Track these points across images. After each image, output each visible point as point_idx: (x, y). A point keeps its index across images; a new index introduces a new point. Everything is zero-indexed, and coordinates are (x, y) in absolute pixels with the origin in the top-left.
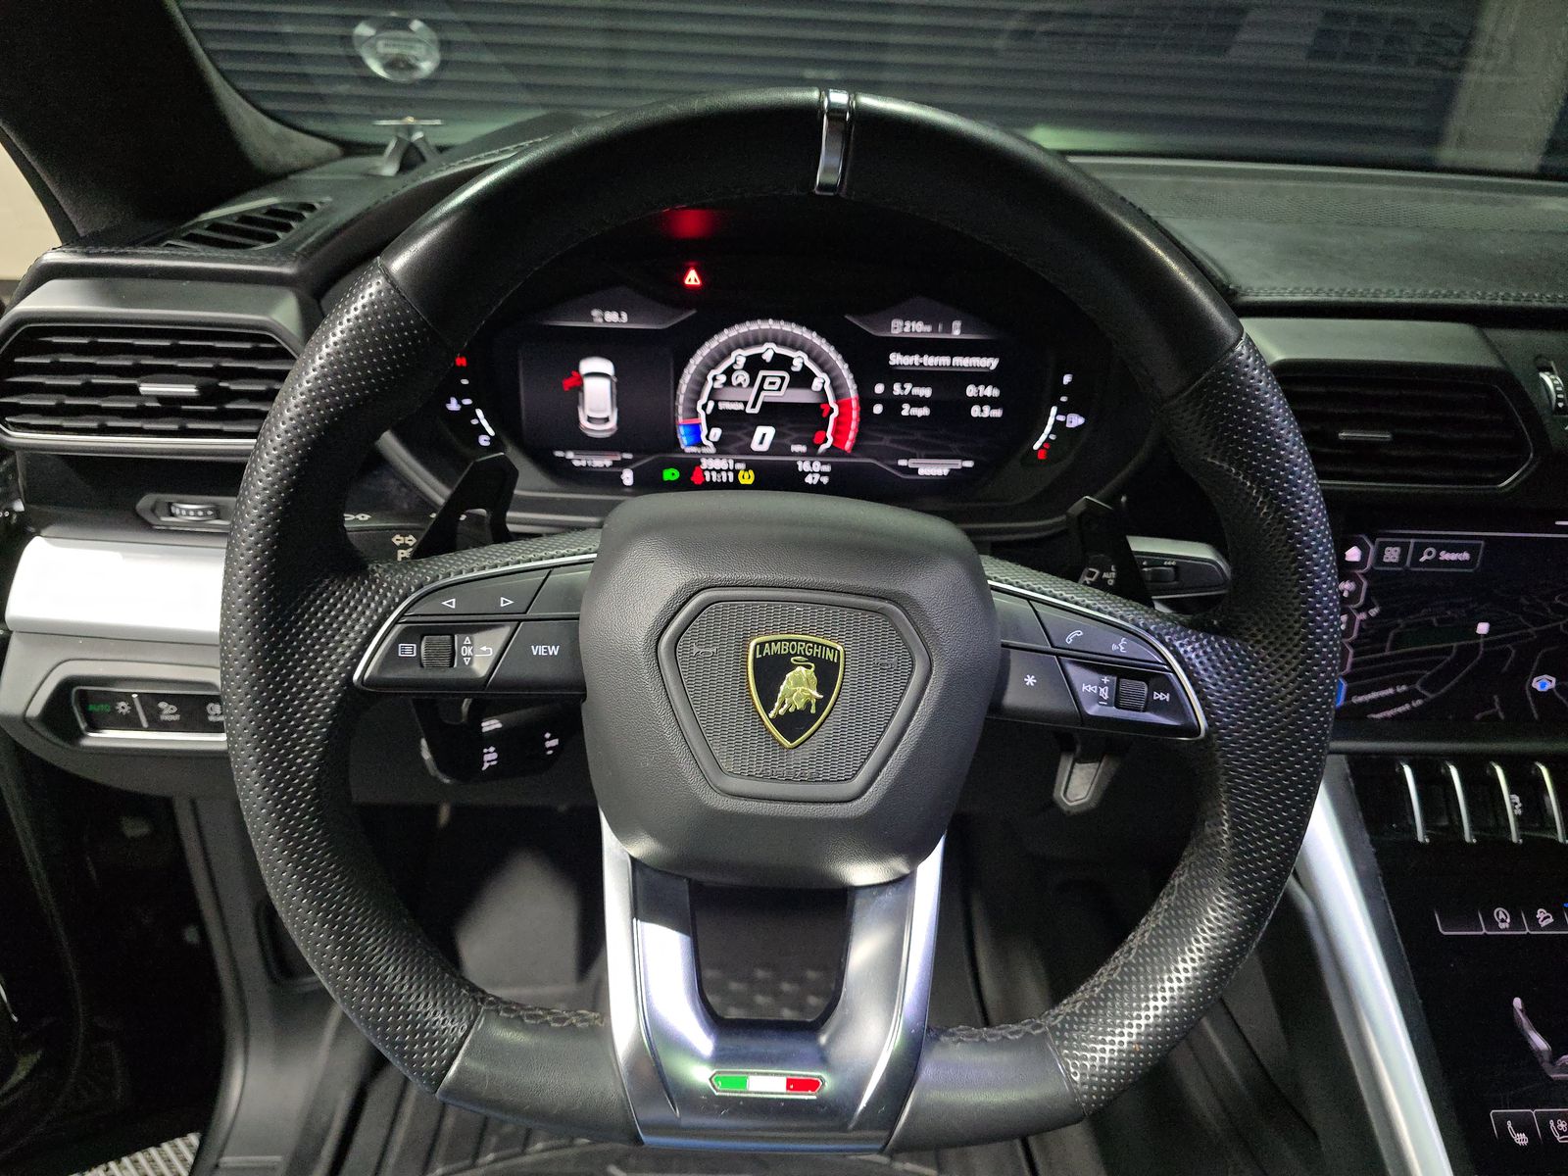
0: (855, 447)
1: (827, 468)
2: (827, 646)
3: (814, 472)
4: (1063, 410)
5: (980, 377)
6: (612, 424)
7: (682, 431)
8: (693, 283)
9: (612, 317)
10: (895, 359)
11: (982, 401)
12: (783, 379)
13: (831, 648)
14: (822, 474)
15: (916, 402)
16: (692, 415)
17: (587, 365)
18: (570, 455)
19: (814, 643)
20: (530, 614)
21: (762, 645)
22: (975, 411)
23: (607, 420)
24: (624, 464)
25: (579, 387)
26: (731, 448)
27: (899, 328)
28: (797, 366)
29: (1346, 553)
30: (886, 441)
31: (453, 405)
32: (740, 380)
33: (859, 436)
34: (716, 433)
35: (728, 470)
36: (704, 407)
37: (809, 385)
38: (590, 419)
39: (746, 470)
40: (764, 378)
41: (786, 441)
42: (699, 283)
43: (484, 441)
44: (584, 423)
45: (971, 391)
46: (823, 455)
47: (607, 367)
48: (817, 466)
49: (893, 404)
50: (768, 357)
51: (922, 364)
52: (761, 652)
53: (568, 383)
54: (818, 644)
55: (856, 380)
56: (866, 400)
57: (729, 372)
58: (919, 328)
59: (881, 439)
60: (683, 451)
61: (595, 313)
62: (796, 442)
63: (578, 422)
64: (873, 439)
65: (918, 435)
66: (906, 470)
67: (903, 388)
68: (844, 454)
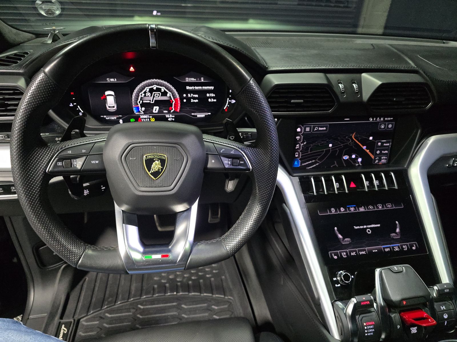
0: (180, 111)
1: (174, 116)
2: (162, 156)
3: (170, 118)
4: (230, 99)
5: (210, 91)
6: (115, 108)
7: (134, 108)
8: (132, 70)
9: (112, 80)
10: (188, 88)
11: (211, 98)
12: (159, 94)
13: (163, 156)
14: (172, 118)
15: (194, 98)
16: (136, 104)
17: (107, 93)
18: (105, 117)
19: (159, 155)
20: (90, 154)
21: (147, 156)
22: (210, 100)
23: (114, 107)
24: (120, 118)
25: (106, 99)
26: (148, 112)
27: (188, 80)
28: (163, 90)
29: (297, 130)
30: (188, 109)
31: (71, 105)
32: (148, 95)
33: (181, 108)
34: (143, 109)
35: (148, 118)
36: (139, 102)
37: (166, 95)
38: (109, 107)
39: (152, 118)
40: (154, 94)
41: (162, 110)
42: (134, 70)
43: (80, 114)
44: (108, 108)
45: (208, 95)
46: (172, 113)
47: (112, 93)
48: (171, 116)
49: (189, 99)
50: (155, 88)
51: (195, 89)
52: (147, 158)
53: (102, 98)
54: (160, 155)
55: (178, 94)
56: (182, 99)
57: (145, 93)
58: (193, 80)
59: (187, 108)
60: (135, 114)
61: (108, 79)
62: (165, 110)
63: (106, 108)
64: (185, 108)
65: (196, 107)
66: (194, 116)
67: (191, 95)
68: (177, 112)
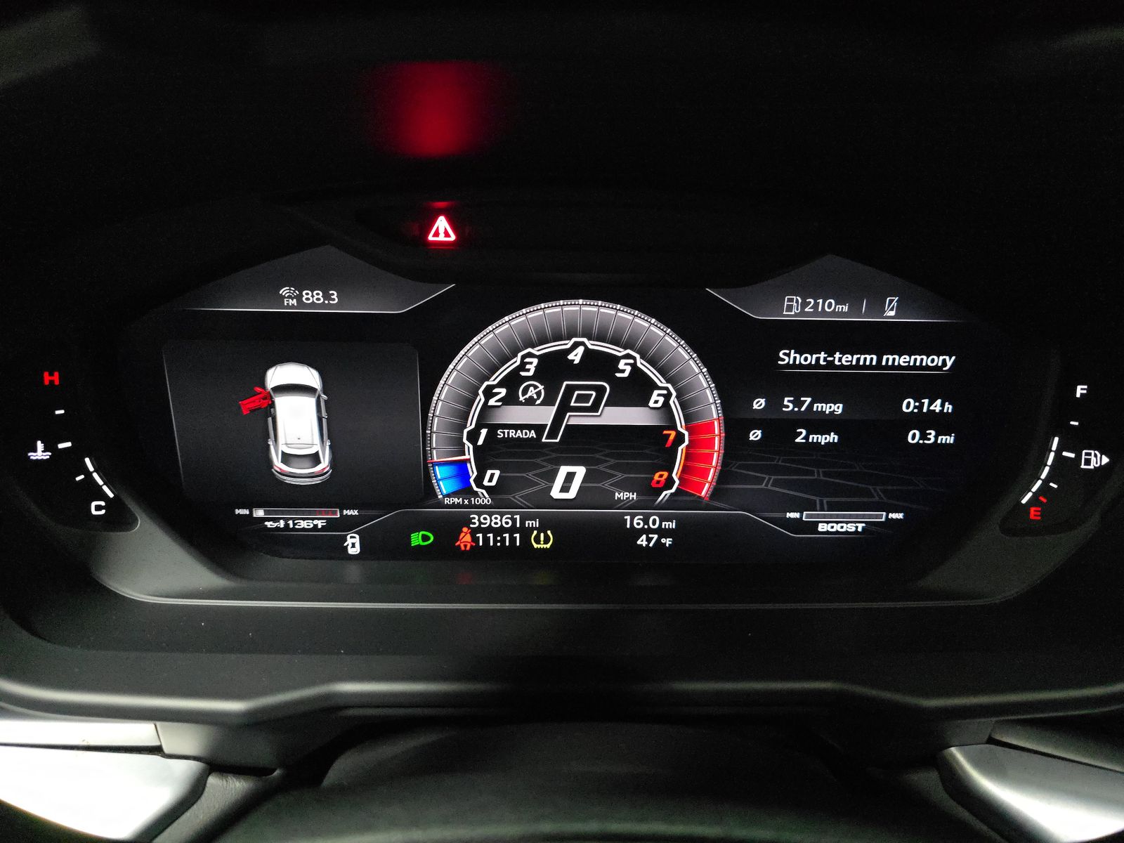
0: (716, 493)
1: (672, 525)
3: (650, 531)
4: (1075, 441)
5: (924, 384)
6: (325, 464)
7: (440, 472)
8: (442, 238)
9: (313, 297)
10: (788, 357)
11: (924, 421)
12: (600, 391)
14: (662, 533)
15: (821, 424)
16: (451, 448)
17: (278, 375)
18: (260, 513)
22: (914, 437)
23: (315, 459)
24: (347, 525)
25: (267, 410)
26: (517, 497)
27: (794, 308)
28: (625, 370)
30: (768, 483)
31: (40, 453)
32: (532, 392)
33: (723, 477)
34: (493, 476)
35: (512, 530)
36: (473, 437)
37: (643, 402)
38: (286, 458)
39: (540, 530)
40: (570, 390)
41: (606, 485)
42: (453, 238)
43: (96, 508)
44: (278, 463)
45: (909, 406)
46: (662, 506)
47: (308, 376)
48: (655, 522)
49: (781, 429)
50: (576, 356)
51: (830, 365)
53: (246, 406)
55: (722, 391)
56: (736, 425)
57: (513, 381)
58: (832, 309)
59: (760, 481)
60: (440, 505)
61: (284, 291)
62: (623, 486)
63: (270, 464)
64: (746, 480)
65: (818, 475)
66: (798, 525)
67: (798, 403)
68: (698, 503)
